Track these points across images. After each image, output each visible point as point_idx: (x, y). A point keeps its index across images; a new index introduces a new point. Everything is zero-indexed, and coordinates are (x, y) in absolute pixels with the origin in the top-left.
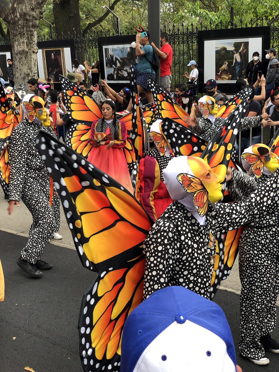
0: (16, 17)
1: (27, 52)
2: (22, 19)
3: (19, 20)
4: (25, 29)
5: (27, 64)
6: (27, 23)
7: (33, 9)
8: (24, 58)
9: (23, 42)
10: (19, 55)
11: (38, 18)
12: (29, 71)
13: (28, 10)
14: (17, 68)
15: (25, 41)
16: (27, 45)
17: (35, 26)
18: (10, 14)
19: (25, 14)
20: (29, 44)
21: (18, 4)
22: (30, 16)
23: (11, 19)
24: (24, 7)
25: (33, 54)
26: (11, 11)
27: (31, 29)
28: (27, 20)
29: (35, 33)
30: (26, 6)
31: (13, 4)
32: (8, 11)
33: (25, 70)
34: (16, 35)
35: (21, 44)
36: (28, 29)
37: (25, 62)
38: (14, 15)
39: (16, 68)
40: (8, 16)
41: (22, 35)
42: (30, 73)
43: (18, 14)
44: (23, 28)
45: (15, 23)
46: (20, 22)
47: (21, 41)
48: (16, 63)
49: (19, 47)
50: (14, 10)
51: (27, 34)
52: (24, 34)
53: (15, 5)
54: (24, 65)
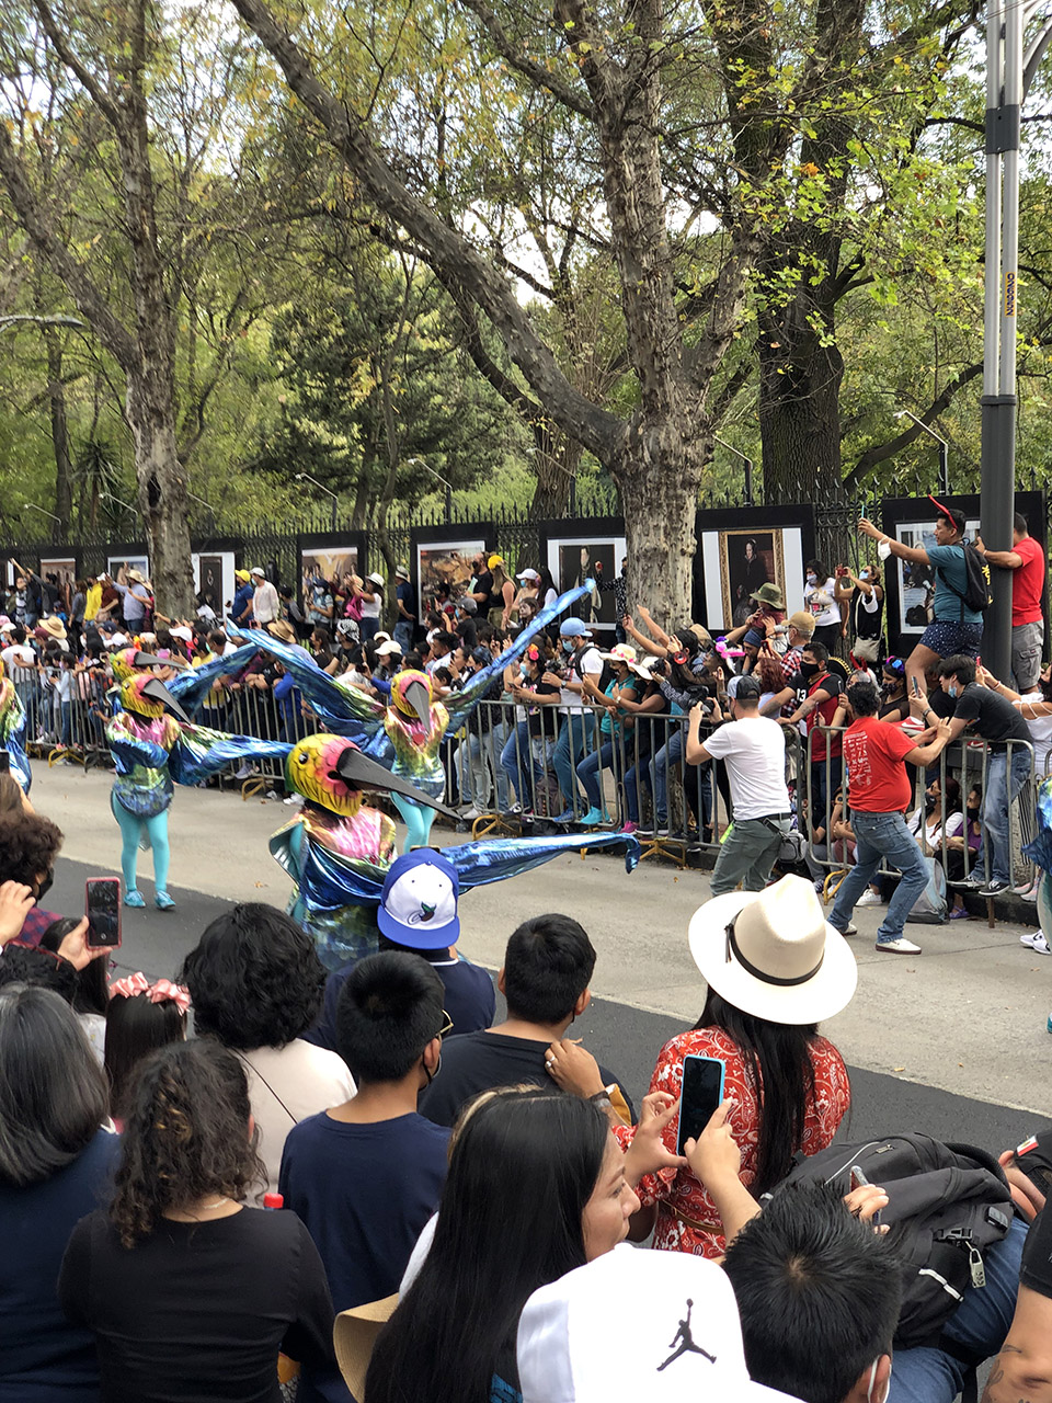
0: (642, 459)
1: (666, 554)
2: (656, 467)
3: (647, 469)
4: (663, 492)
5: (664, 586)
6: (668, 476)
7: (686, 440)
8: (656, 569)
9: (657, 527)
10: (642, 561)
11: (700, 462)
12: (667, 604)
13: (674, 443)
14: (637, 596)
15: (663, 524)
16: (667, 535)
17: (691, 485)
18: (627, 453)
19: (664, 452)
20: (671, 531)
21: (647, 428)
22: (677, 458)
23: (628, 464)
24: (663, 435)
25: (681, 558)
26: (629, 446)
27: (679, 492)
28: (668, 468)
29: (691, 503)
30: (668, 433)
31: (636, 428)
32: (620, 445)
33: (658, 600)
34: (637, 509)
35: (652, 531)
36: (671, 492)
37: (660, 579)
38: (635, 454)
39: (633, 595)
40: (620, 457)
41: (653, 506)
42: (672, 611)
43: (646, 454)
44: (659, 490)
45: (637, 476)
46: (650, 475)
47: (652, 523)
48: (634, 583)
49: (644, 538)
50: (636, 442)
51: (668, 506)
52: (660, 506)
53: (641, 431)
54: (655, 589)
